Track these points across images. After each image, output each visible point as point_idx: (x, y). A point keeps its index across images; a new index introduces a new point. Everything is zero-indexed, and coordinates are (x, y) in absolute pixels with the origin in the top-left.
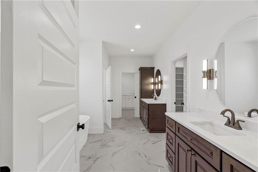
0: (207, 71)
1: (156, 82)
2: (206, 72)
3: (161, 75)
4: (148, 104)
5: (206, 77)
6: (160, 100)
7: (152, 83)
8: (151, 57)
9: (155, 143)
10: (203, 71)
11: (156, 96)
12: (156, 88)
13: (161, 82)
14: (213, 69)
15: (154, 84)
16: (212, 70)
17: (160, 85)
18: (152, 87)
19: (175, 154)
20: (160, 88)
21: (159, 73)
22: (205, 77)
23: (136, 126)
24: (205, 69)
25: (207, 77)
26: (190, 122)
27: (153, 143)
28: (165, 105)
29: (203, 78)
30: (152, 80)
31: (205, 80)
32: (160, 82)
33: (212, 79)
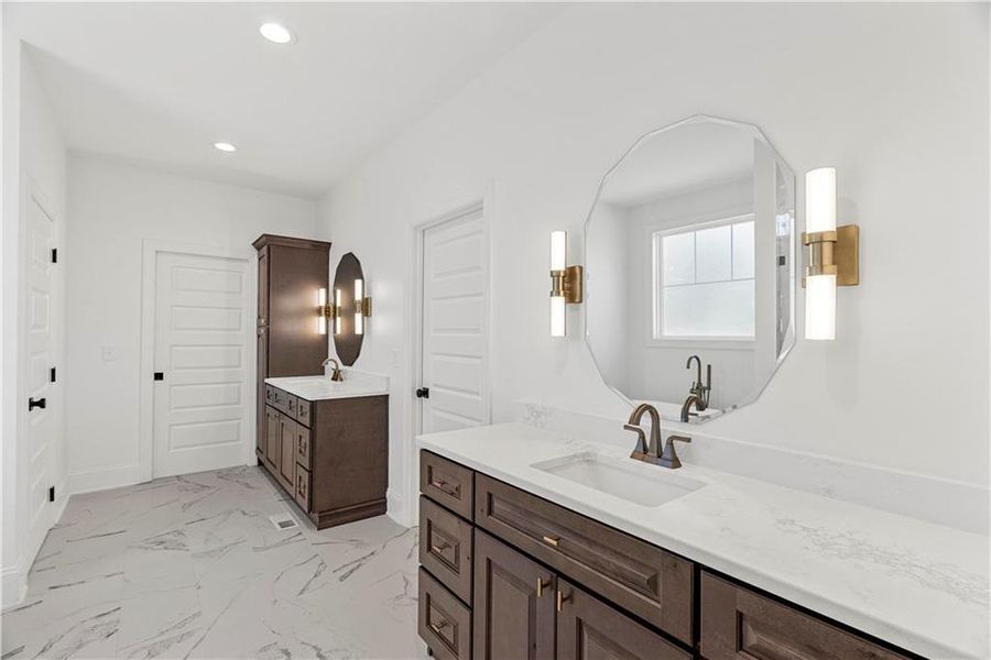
0: (565, 272)
1: (335, 307)
2: (562, 274)
3: (362, 278)
4: (313, 404)
5: (562, 293)
6: (358, 382)
7: (320, 308)
8: (316, 197)
9: (351, 572)
10: (552, 272)
11: (341, 367)
12: (335, 331)
13: (366, 308)
14: (581, 268)
15: (329, 312)
16: (578, 271)
17: (358, 317)
18: (318, 326)
19: (471, 608)
20: (358, 331)
21: (351, 268)
22: (559, 294)
23: (244, 513)
24: (559, 265)
25: (565, 295)
26: (532, 466)
27: (342, 573)
28: (382, 401)
29: (551, 295)
30: (319, 297)
31: (559, 302)
32: (358, 307)
33: (577, 300)
